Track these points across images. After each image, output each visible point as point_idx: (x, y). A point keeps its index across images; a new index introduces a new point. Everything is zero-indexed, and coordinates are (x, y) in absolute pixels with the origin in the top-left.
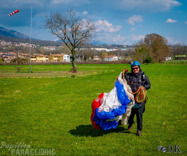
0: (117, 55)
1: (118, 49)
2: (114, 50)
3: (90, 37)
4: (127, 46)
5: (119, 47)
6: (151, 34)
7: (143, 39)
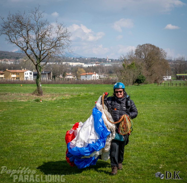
0: (97, 72)
1: (100, 65)
2: (94, 65)
3: (61, 47)
4: (112, 61)
5: (101, 62)
6: (144, 45)
7: (134, 51)
